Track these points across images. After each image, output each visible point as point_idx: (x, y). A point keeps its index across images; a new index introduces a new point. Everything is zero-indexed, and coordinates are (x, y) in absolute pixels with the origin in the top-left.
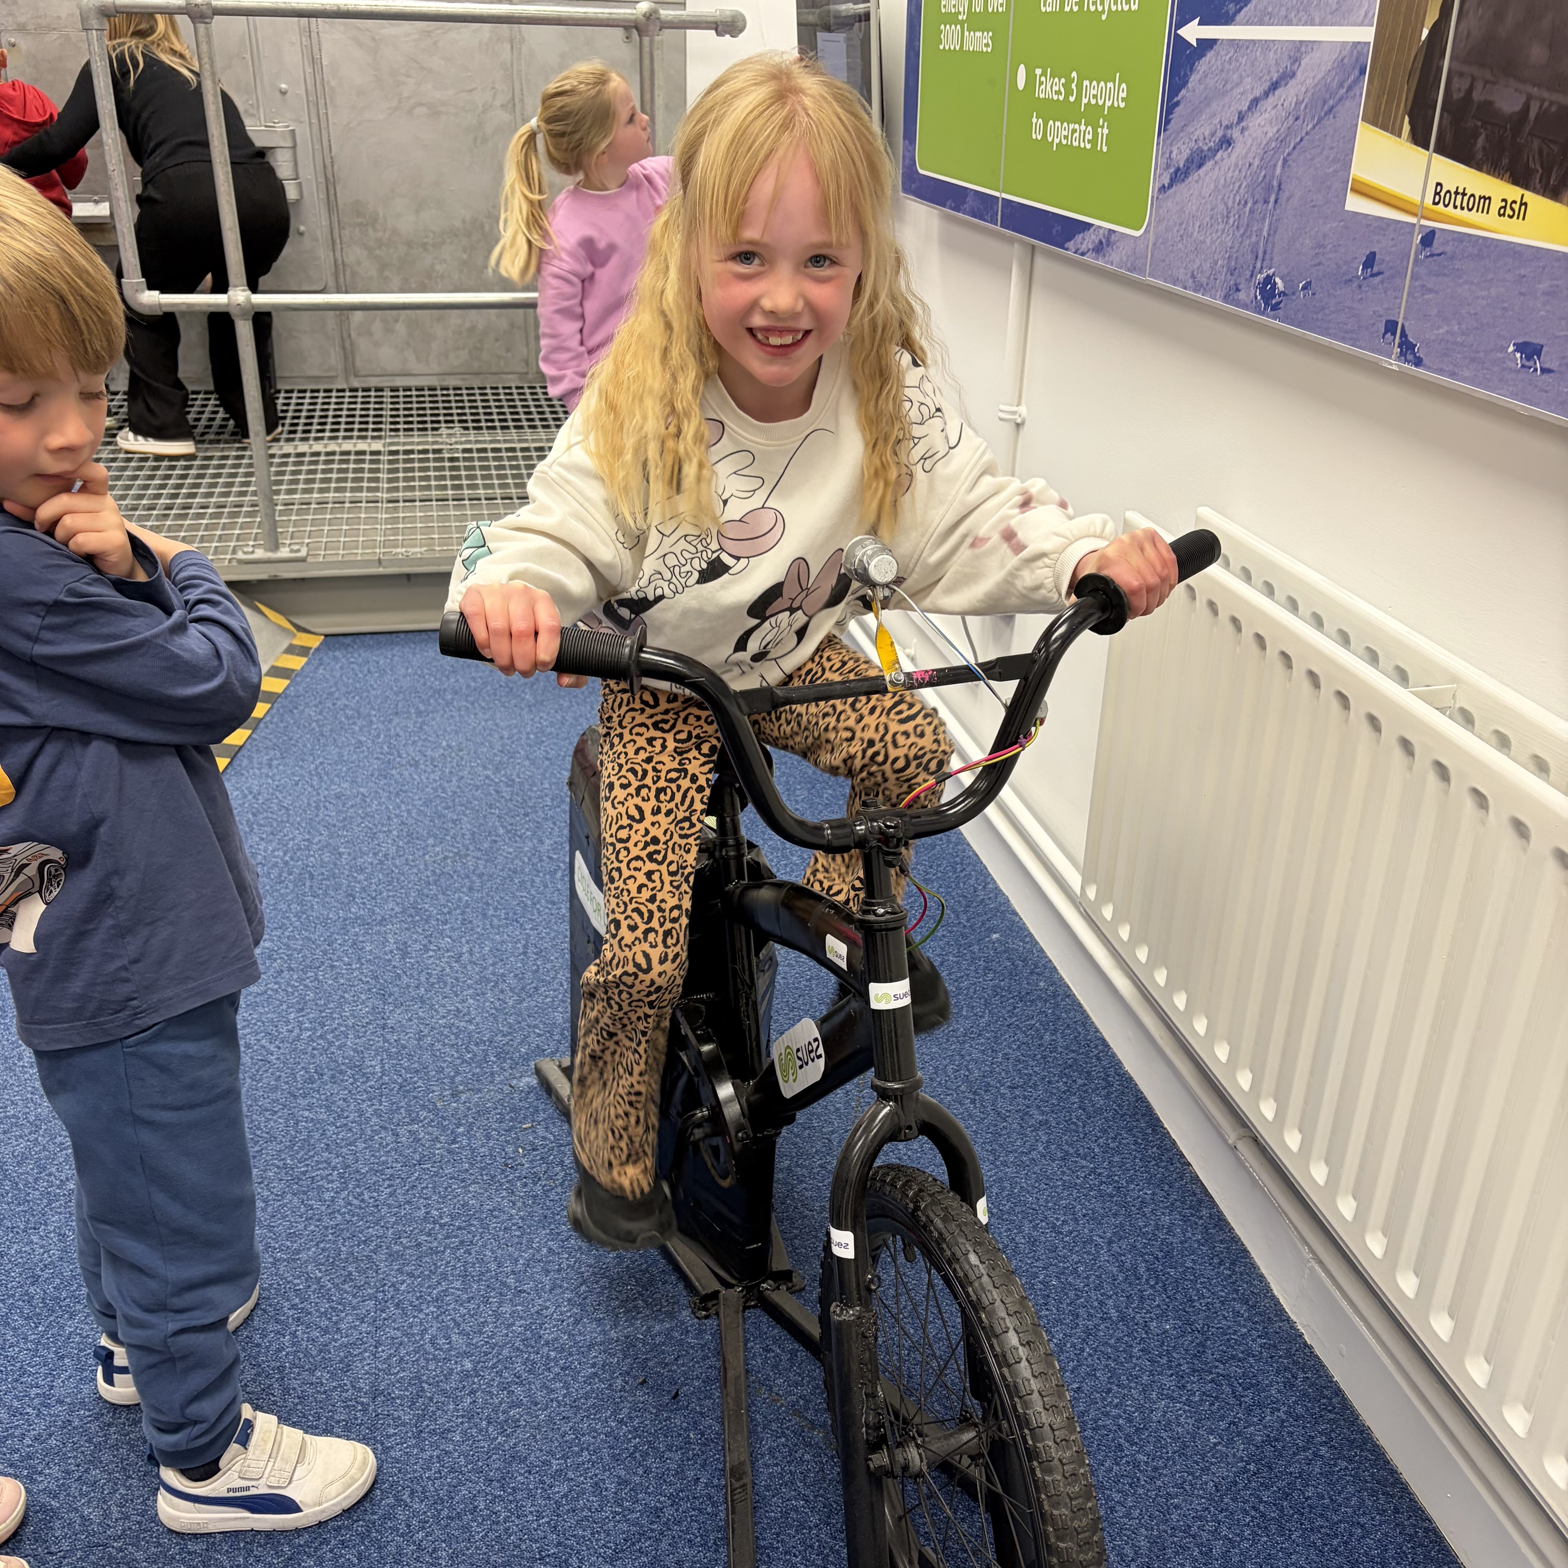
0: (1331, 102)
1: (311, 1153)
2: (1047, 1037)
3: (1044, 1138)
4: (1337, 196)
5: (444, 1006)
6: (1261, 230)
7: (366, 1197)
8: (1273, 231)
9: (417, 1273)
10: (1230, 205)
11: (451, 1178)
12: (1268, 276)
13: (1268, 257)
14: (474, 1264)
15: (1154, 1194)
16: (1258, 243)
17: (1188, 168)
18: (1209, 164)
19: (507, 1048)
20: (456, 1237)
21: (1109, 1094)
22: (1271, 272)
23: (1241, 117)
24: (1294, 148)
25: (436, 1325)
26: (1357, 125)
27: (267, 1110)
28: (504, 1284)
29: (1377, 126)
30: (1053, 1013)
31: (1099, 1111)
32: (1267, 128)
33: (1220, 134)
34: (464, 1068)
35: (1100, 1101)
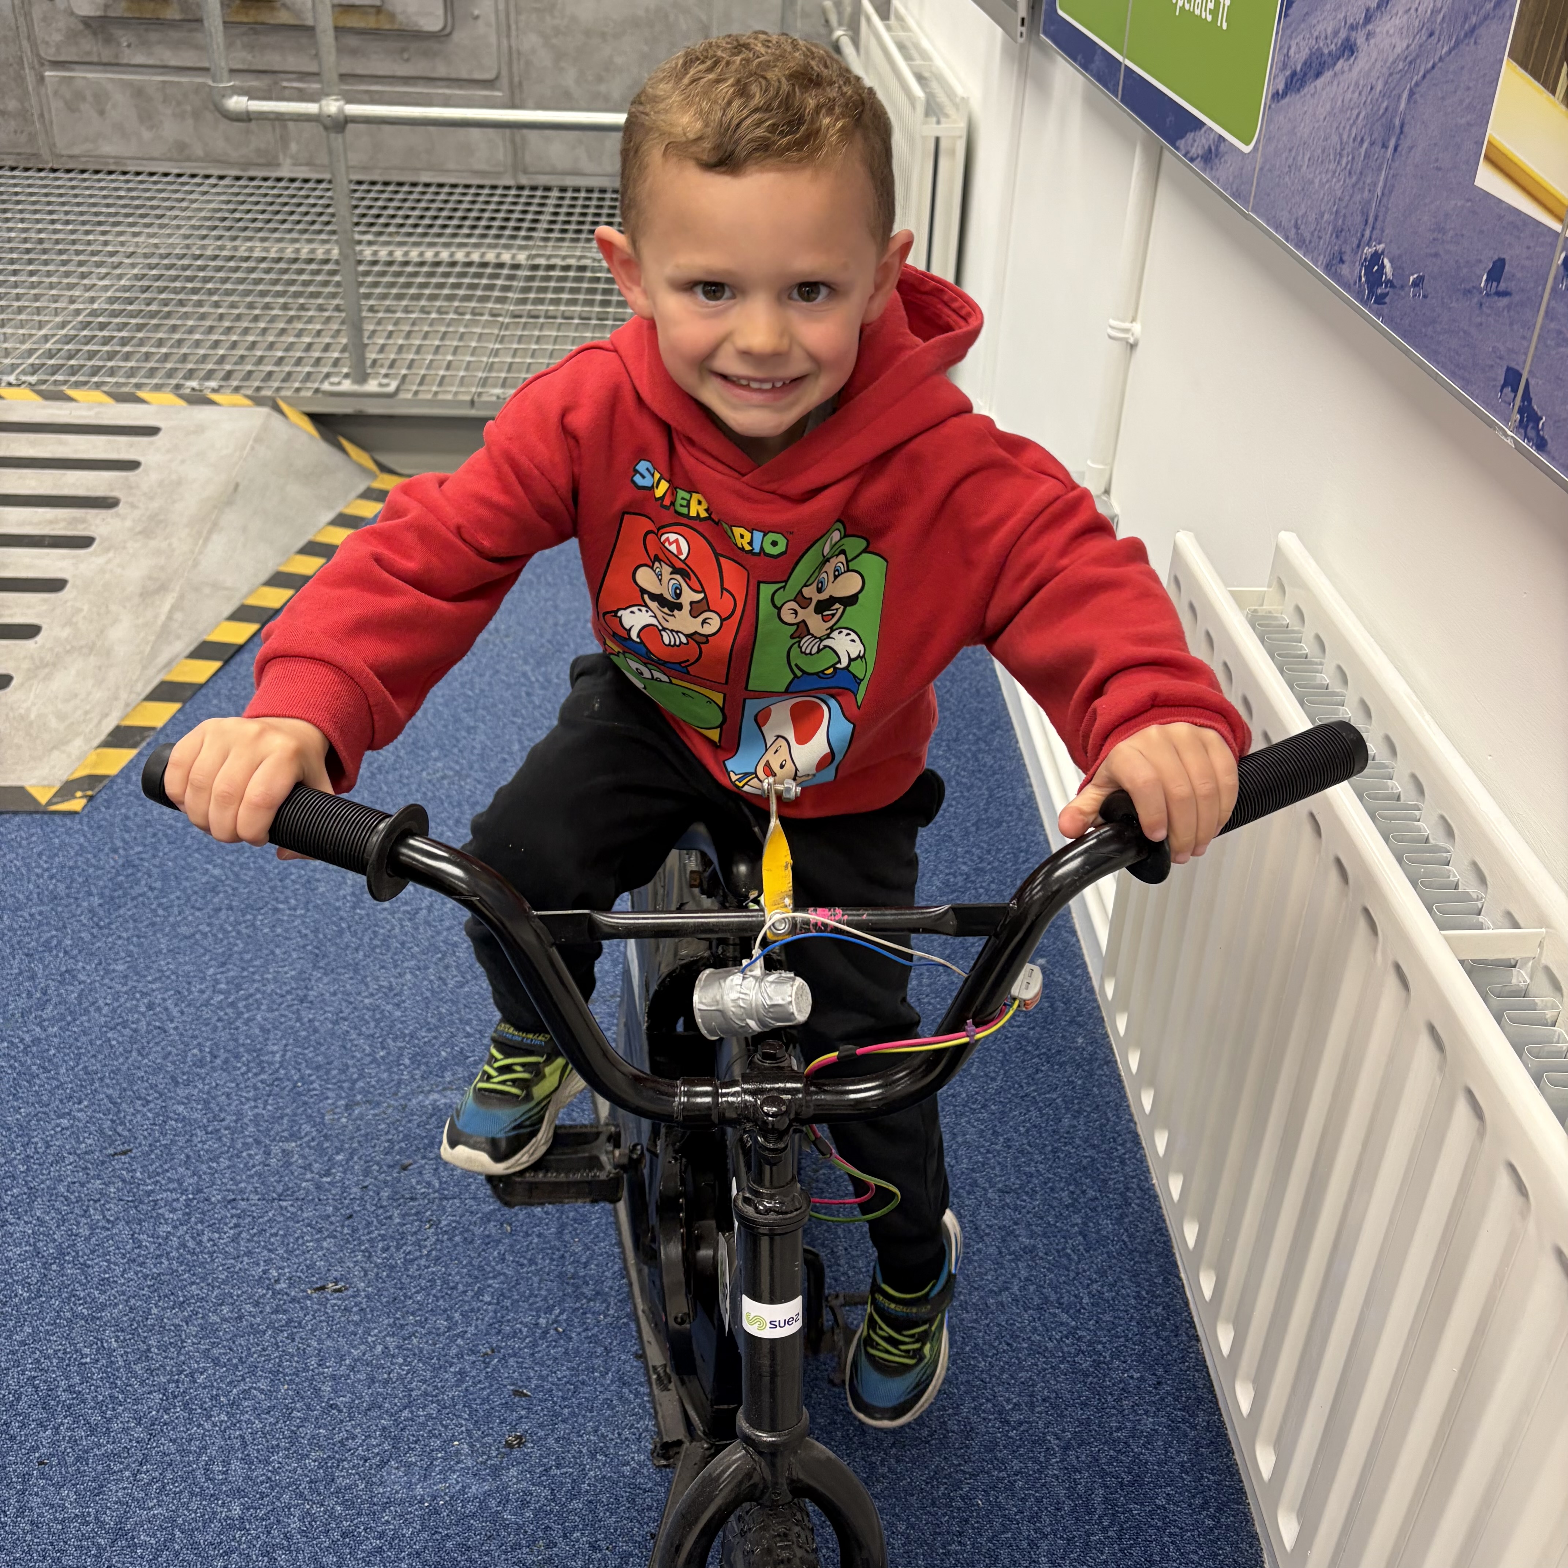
0: (1474, 20)
1: (166, 1167)
2: (1066, 1121)
3: (1024, 1274)
4: (1467, 162)
5: (377, 979)
6: (1375, 184)
7: (205, 1238)
8: (1388, 190)
9: (224, 1359)
10: (1345, 137)
11: (309, 1225)
12: (1376, 252)
13: (1378, 225)
14: (293, 1356)
15: (1142, 1379)
16: (1369, 202)
17: (1305, 75)
18: (1328, 75)
19: (427, 1048)
20: (285, 1312)
21: (1122, 1216)
22: (1380, 247)
23: (1368, 19)
24: (1424, 77)
25: (220, 1442)
26: (1502, 61)
27: (139, 1098)
28: (317, 1391)
29: (1526, 69)
30: (1083, 1087)
31: (1102, 1241)
32: (1396, 40)
33: (1343, 34)
34: (371, 1070)
35: (1107, 1225)
